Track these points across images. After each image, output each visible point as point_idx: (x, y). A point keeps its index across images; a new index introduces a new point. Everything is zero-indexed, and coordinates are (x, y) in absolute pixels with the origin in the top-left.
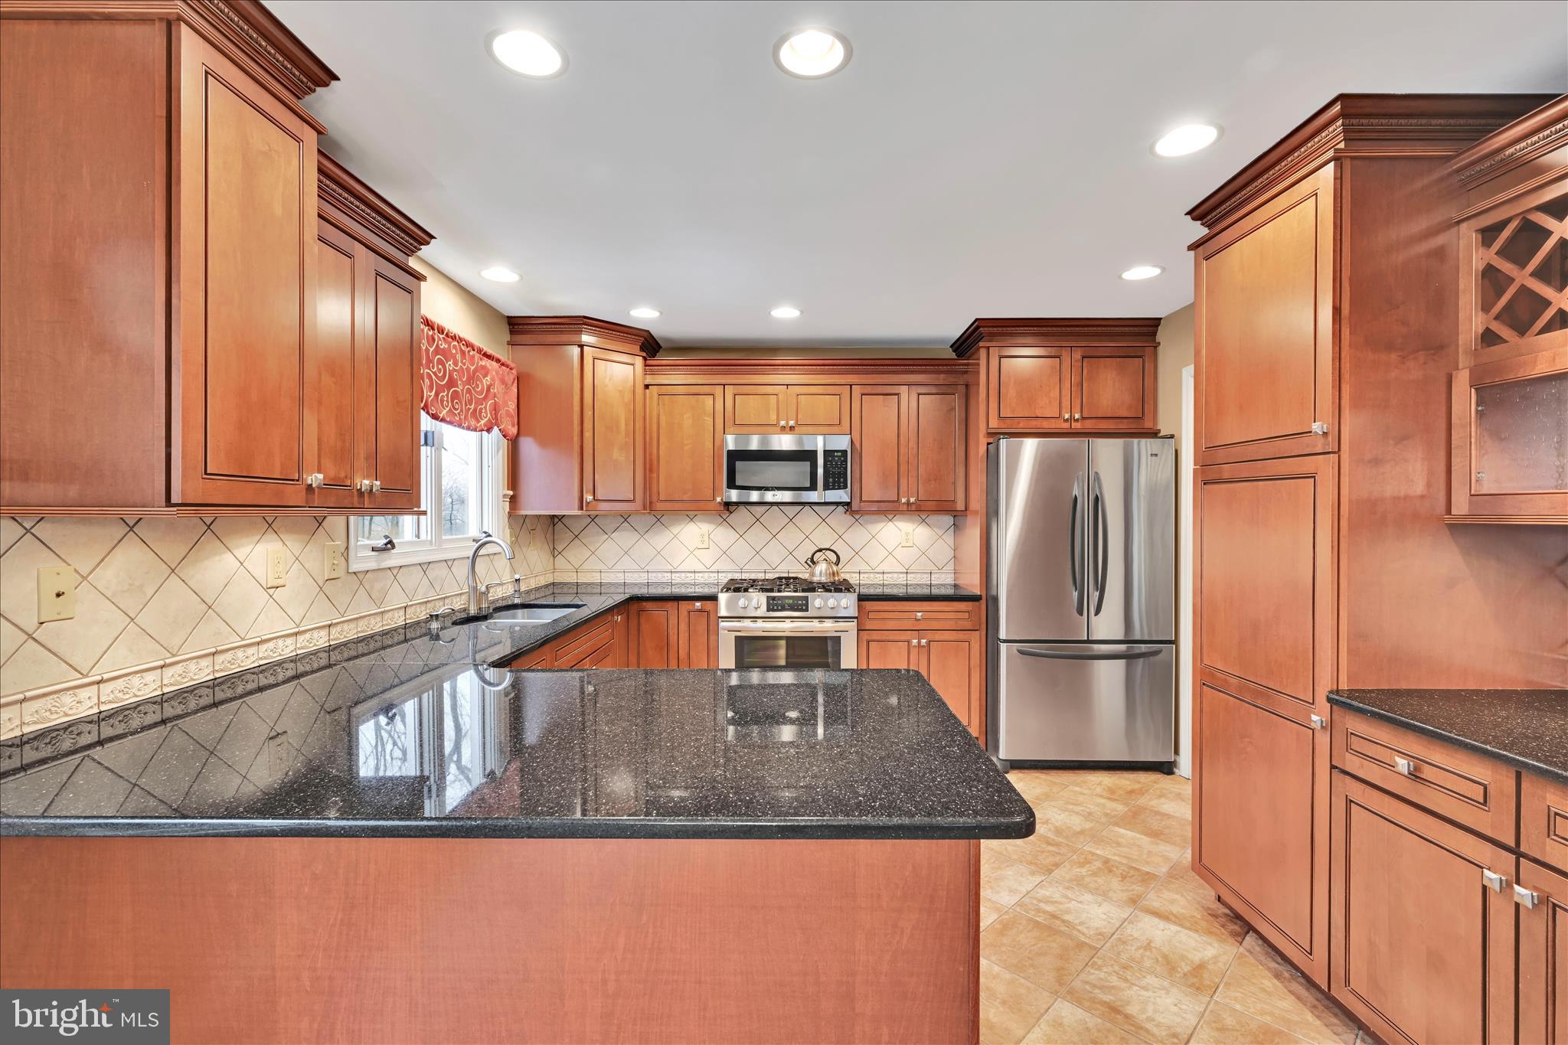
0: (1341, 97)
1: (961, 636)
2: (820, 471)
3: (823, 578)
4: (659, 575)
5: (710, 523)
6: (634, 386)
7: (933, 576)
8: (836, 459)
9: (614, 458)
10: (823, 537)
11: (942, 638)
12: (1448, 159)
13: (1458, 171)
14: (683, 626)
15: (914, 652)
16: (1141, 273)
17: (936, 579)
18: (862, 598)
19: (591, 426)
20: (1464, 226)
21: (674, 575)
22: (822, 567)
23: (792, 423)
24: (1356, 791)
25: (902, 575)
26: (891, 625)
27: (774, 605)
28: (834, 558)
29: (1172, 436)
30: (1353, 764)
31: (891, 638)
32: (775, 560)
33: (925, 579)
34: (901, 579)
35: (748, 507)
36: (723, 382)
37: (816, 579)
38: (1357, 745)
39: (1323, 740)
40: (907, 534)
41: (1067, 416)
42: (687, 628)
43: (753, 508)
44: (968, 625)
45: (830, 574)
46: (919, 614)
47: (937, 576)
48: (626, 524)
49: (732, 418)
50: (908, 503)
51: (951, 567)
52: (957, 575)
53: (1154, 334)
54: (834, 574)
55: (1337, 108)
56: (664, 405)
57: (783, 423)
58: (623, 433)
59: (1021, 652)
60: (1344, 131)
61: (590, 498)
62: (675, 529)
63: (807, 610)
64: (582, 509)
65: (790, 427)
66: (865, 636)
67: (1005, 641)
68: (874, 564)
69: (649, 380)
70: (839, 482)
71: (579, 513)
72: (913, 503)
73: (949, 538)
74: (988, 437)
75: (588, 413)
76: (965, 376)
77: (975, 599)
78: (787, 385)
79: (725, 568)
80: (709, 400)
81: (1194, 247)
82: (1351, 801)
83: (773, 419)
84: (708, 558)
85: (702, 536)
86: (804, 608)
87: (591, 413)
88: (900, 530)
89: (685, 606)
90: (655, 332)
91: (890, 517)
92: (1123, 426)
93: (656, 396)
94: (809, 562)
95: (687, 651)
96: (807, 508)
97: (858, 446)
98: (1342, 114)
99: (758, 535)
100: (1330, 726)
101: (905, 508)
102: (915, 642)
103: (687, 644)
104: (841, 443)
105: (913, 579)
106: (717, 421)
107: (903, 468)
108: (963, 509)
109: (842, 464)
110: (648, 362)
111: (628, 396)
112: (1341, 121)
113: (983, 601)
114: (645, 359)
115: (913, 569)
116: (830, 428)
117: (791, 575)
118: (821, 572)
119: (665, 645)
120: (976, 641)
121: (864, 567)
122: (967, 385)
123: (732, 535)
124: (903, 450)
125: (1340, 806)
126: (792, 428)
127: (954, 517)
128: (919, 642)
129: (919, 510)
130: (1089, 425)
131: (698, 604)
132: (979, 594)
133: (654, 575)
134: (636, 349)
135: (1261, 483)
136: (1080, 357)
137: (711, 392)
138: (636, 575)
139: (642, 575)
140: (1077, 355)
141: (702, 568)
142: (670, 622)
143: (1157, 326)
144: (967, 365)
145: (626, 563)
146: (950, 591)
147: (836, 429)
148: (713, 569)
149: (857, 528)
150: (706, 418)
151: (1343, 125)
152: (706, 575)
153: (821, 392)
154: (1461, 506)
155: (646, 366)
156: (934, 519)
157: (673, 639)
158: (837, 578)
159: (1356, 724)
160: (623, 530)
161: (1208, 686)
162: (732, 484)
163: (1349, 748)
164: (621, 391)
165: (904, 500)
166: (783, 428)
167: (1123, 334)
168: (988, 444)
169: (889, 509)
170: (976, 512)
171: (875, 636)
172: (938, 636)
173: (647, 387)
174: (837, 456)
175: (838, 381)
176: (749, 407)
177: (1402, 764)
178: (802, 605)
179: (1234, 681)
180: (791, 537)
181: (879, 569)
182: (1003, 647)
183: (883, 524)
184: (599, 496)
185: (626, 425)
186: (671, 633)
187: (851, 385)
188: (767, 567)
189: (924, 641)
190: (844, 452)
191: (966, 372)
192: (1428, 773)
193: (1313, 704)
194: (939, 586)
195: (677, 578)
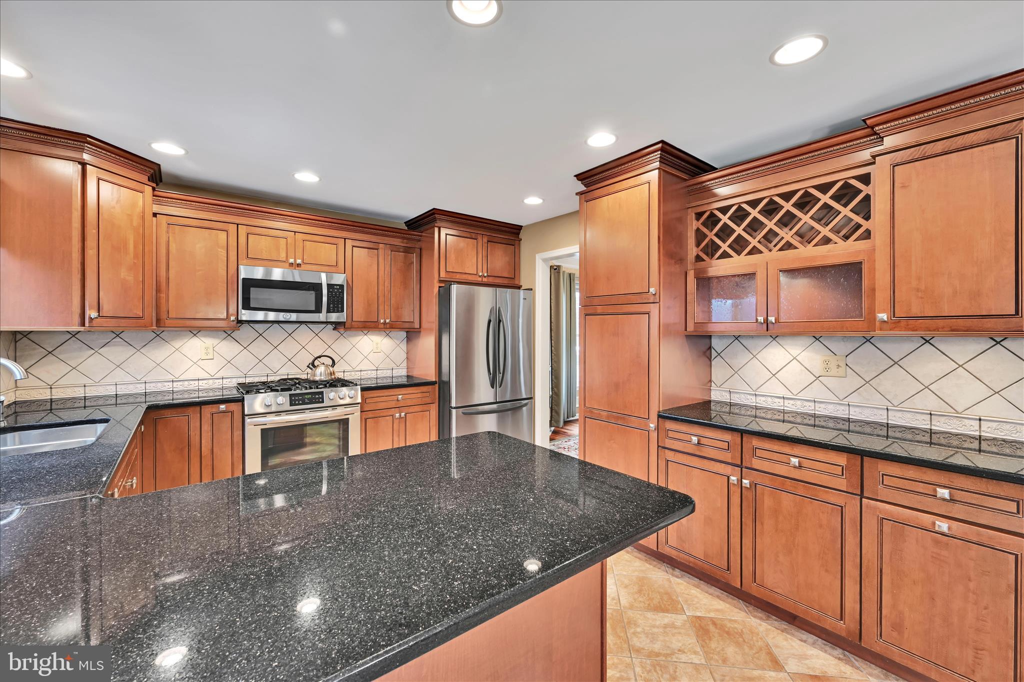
0: (662, 142)
1: (425, 407)
2: (325, 299)
3: (322, 378)
4: (159, 384)
5: (214, 337)
6: (143, 212)
7: (394, 371)
8: (336, 290)
9: (122, 277)
10: (317, 347)
11: (413, 411)
12: (686, 180)
13: (688, 186)
14: (206, 427)
15: (396, 422)
16: (533, 201)
17: (396, 373)
18: (363, 389)
19: (95, 244)
20: (690, 209)
21: (175, 384)
22: (321, 369)
23: (299, 261)
24: (670, 455)
25: (373, 372)
26: (382, 406)
27: (295, 400)
28: (330, 362)
29: (531, 290)
30: (669, 443)
31: (382, 415)
32: (276, 366)
33: (388, 373)
34: (373, 374)
35: (251, 325)
36: (237, 222)
37: (317, 378)
38: (671, 434)
39: (654, 435)
40: (377, 344)
41: (480, 274)
42: (210, 428)
43: (256, 326)
44: (428, 400)
45: (328, 373)
46: (400, 397)
47: (397, 370)
48: (118, 339)
49: (245, 252)
50: (385, 323)
51: (405, 364)
52: (409, 370)
53: (518, 234)
54: (331, 374)
55: (660, 145)
56: (174, 233)
57: (292, 261)
58: (132, 255)
59: (464, 413)
60: (660, 157)
61: (94, 314)
62: (177, 344)
63: (323, 402)
64: (83, 324)
65: (298, 264)
66: (365, 415)
67: (455, 408)
68: (354, 365)
69: (156, 209)
70: (338, 307)
71: (82, 329)
72: (388, 323)
73: (404, 346)
74: (439, 283)
75: (91, 232)
76: (419, 243)
77: (432, 383)
78: (295, 232)
79: (229, 375)
80: (223, 235)
81: (580, 194)
82: (668, 460)
83: (283, 256)
84: (212, 367)
85: (207, 349)
86: (321, 400)
87: (95, 231)
88: (373, 341)
89: (207, 410)
90: (164, 168)
91: (366, 332)
92: (506, 282)
93: (164, 225)
94: (311, 366)
95: (210, 447)
96: (303, 326)
97: (350, 283)
98: (662, 149)
99: (260, 348)
100: (658, 428)
101: (382, 326)
102: (397, 415)
103: (210, 442)
104: (339, 279)
105: (381, 374)
106: (230, 253)
107: (381, 299)
108: (419, 327)
109: (339, 295)
110: (156, 193)
111: (136, 221)
112: (660, 152)
113: (437, 385)
114: (154, 189)
115: (381, 367)
116: (331, 268)
117: (290, 377)
118: (320, 373)
119: (186, 447)
120: (434, 410)
121: (348, 368)
122: (421, 249)
123: (237, 348)
124: (381, 288)
125: (662, 464)
126: (299, 265)
127: (407, 332)
128: (400, 415)
129: (388, 328)
130: (491, 280)
131: (223, 407)
132: (434, 380)
133: (152, 385)
134: (145, 179)
135: (620, 316)
136: (486, 241)
137: (226, 229)
138: (131, 386)
139: (138, 386)
140: (485, 240)
141: (207, 376)
142: (192, 426)
143: (520, 230)
144: (421, 236)
145: (119, 376)
146: (404, 381)
147: (333, 269)
148: (218, 376)
149: (342, 340)
150: (219, 250)
151: (660, 154)
152: (211, 381)
153: (322, 241)
154: (691, 328)
155: (153, 196)
156: (394, 333)
157: (195, 439)
158: (333, 377)
159: (670, 425)
160: (115, 345)
161: (588, 418)
162: (247, 306)
163: (667, 436)
164: (129, 215)
165: (382, 321)
166: (291, 264)
167: (506, 232)
168: (440, 287)
169: (369, 326)
170: (431, 330)
171: (370, 415)
172: (411, 409)
173: (155, 215)
174: (336, 289)
175: (336, 235)
176: (260, 245)
177: (695, 439)
178: (319, 398)
179: (605, 413)
180: (289, 347)
181: (358, 368)
182: (454, 411)
183: (361, 337)
184: (104, 313)
185: (135, 247)
186: (192, 433)
187: (345, 239)
188: (269, 372)
189: (403, 414)
190: (342, 286)
191: (419, 241)
192: (704, 441)
193: (648, 419)
194: (397, 377)
195: (178, 386)
